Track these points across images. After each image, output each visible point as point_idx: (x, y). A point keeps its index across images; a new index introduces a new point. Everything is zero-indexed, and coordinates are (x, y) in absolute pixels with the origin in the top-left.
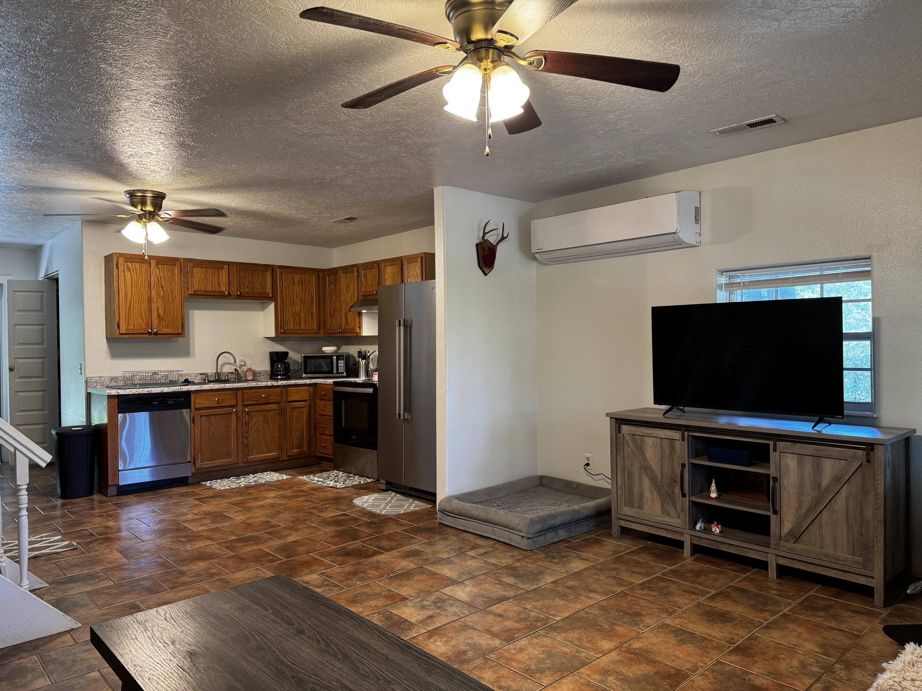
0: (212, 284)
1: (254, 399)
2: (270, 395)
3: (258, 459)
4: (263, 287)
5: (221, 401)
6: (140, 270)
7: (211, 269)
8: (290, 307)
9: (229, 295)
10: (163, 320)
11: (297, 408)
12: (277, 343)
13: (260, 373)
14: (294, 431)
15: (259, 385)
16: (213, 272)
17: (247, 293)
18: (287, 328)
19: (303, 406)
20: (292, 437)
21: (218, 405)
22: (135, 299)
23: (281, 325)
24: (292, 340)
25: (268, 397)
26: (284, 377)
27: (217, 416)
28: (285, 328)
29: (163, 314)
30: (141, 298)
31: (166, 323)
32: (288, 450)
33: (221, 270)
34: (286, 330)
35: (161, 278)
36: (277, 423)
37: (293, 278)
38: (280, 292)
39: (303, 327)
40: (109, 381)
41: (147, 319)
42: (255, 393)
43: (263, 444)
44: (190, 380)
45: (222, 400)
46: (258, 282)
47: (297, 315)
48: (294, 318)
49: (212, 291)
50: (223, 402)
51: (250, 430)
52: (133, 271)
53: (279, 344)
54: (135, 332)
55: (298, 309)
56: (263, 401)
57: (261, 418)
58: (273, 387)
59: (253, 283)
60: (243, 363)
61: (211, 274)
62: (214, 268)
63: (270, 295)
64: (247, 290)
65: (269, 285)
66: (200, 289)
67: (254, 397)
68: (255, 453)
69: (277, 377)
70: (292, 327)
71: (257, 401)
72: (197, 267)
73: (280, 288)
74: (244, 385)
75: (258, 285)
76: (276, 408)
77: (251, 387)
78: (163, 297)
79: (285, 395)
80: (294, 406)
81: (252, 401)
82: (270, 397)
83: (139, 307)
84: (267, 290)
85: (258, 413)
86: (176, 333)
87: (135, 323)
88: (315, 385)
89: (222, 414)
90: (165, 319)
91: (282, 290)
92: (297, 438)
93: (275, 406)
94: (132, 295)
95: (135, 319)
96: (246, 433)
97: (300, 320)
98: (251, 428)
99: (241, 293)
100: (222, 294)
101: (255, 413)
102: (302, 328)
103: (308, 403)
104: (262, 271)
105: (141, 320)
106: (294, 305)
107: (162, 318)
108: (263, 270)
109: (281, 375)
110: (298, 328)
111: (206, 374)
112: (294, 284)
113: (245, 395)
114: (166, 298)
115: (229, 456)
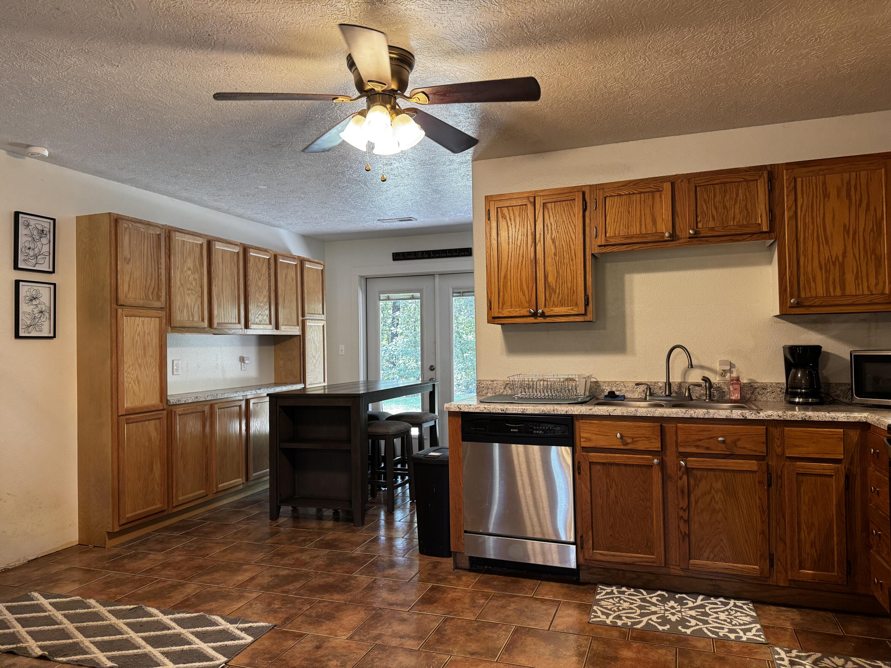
0: (640, 222)
1: (699, 443)
2: (739, 440)
3: (711, 570)
4: (748, 213)
5: (629, 441)
6: (519, 216)
7: (638, 196)
8: (816, 247)
9: (673, 237)
10: (555, 292)
11: (811, 475)
12: (805, 327)
13: (764, 387)
14: (804, 526)
15: (711, 416)
16: (643, 199)
17: (712, 229)
18: (809, 295)
19: (828, 472)
20: (799, 541)
21: (623, 447)
22: (513, 262)
23: (791, 288)
24: (846, 321)
25: (735, 442)
26: (810, 400)
27: (623, 468)
28: (803, 295)
29: (554, 284)
30: (522, 262)
31: (560, 299)
32: (789, 566)
33: (657, 195)
34: (806, 298)
35: (551, 224)
36: (757, 501)
37: (824, 183)
38: (790, 218)
39: (851, 289)
40: (503, 387)
41: (530, 294)
42: (705, 431)
43: (725, 541)
44: (617, 393)
45: (632, 438)
46: (737, 206)
47: (834, 264)
48: (828, 271)
49: (641, 235)
50: (633, 442)
51: (693, 505)
52: (510, 219)
53: (812, 329)
54: (511, 315)
55: (837, 249)
56: (721, 449)
57: (718, 485)
58: (745, 421)
59: (725, 207)
60: (728, 368)
61: (638, 206)
62: (644, 193)
63: (765, 228)
64: (711, 224)
65: (762, 209)
66: (617, 234)
67: (700, 440)
68: (706, 555)
69: (792, 400)
70: (821, 292)
71: (707, 448)
72: (611, 196)
73: (789, 209)
74: (676, 413)
75: (737, 211)
76: (755, 468)
77: (692, 418)
78: (555, 255)
79: (778, 443)
80: (801, 471)
81: (697, 447)
82: (739, 444)
83: (519, 274)
84: (756, 219)
85: (711, 474)
86: (576, 313)
87: (513, 299)
88: (865, 426)
89: (633, 465)
90: (557, 291)
91: (796, 213)
92: (813, 544)
93: (752, 465)
94: (508, 257)
95: (513, 294)
96: (685, 510)
97: (844, 274)
98: (696, 502)
99: (696, 233)
100: (657, 238)
101: (705, 473)
102: (847, 292)
103: (841, 467)
104: (747, 181)
105: (521, 294)
106: (827, 243)
107: (553, 289)
108: (746, 177)
109: (800, 395)
110: (838, 292)
111: (648, 385)
112: (826, 195)
113: (680, 433)
114: (560, 257)
115: (649, 549)
